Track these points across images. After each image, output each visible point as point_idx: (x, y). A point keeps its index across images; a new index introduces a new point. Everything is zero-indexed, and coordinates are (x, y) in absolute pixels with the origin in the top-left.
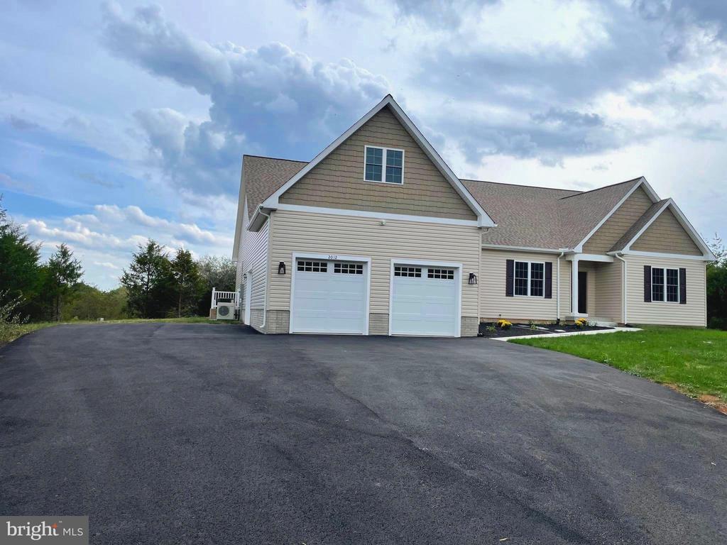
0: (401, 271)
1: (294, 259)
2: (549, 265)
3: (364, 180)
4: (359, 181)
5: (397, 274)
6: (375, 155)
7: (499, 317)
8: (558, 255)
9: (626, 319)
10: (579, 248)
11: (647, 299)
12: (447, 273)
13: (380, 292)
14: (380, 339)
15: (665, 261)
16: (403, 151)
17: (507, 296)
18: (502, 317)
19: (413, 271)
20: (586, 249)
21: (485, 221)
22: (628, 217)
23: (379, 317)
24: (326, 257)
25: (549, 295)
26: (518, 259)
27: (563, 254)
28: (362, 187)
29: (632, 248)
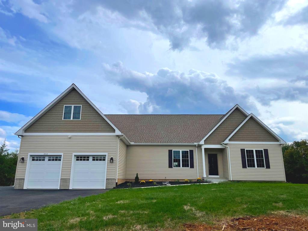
0: (79, 158)
1: (29, 156)
2: (192, 152)
3: (63, 119)
4: (60, 120)
5: (77, 160)
6: (68, 109)
7: (165, 178)
8: (195, 146)
9: (231, 178)
10: (202, 142)
11: (244, 166)
12: (102, 158)
13: (67, 169)
14: (64, 191)
15: (254, 146)
16: (81, 105)
17: (169, 168)
18: (166, 178)
19: (85, 158)
20: (206, 142)
21: (118, 132)
22: (232, 125)
23: (65, 181)
24: (42, 154)
25: (192, 166)
26: (174, 149)
27: (197, 145)
28: (62, 122)
29: (230, 140)
